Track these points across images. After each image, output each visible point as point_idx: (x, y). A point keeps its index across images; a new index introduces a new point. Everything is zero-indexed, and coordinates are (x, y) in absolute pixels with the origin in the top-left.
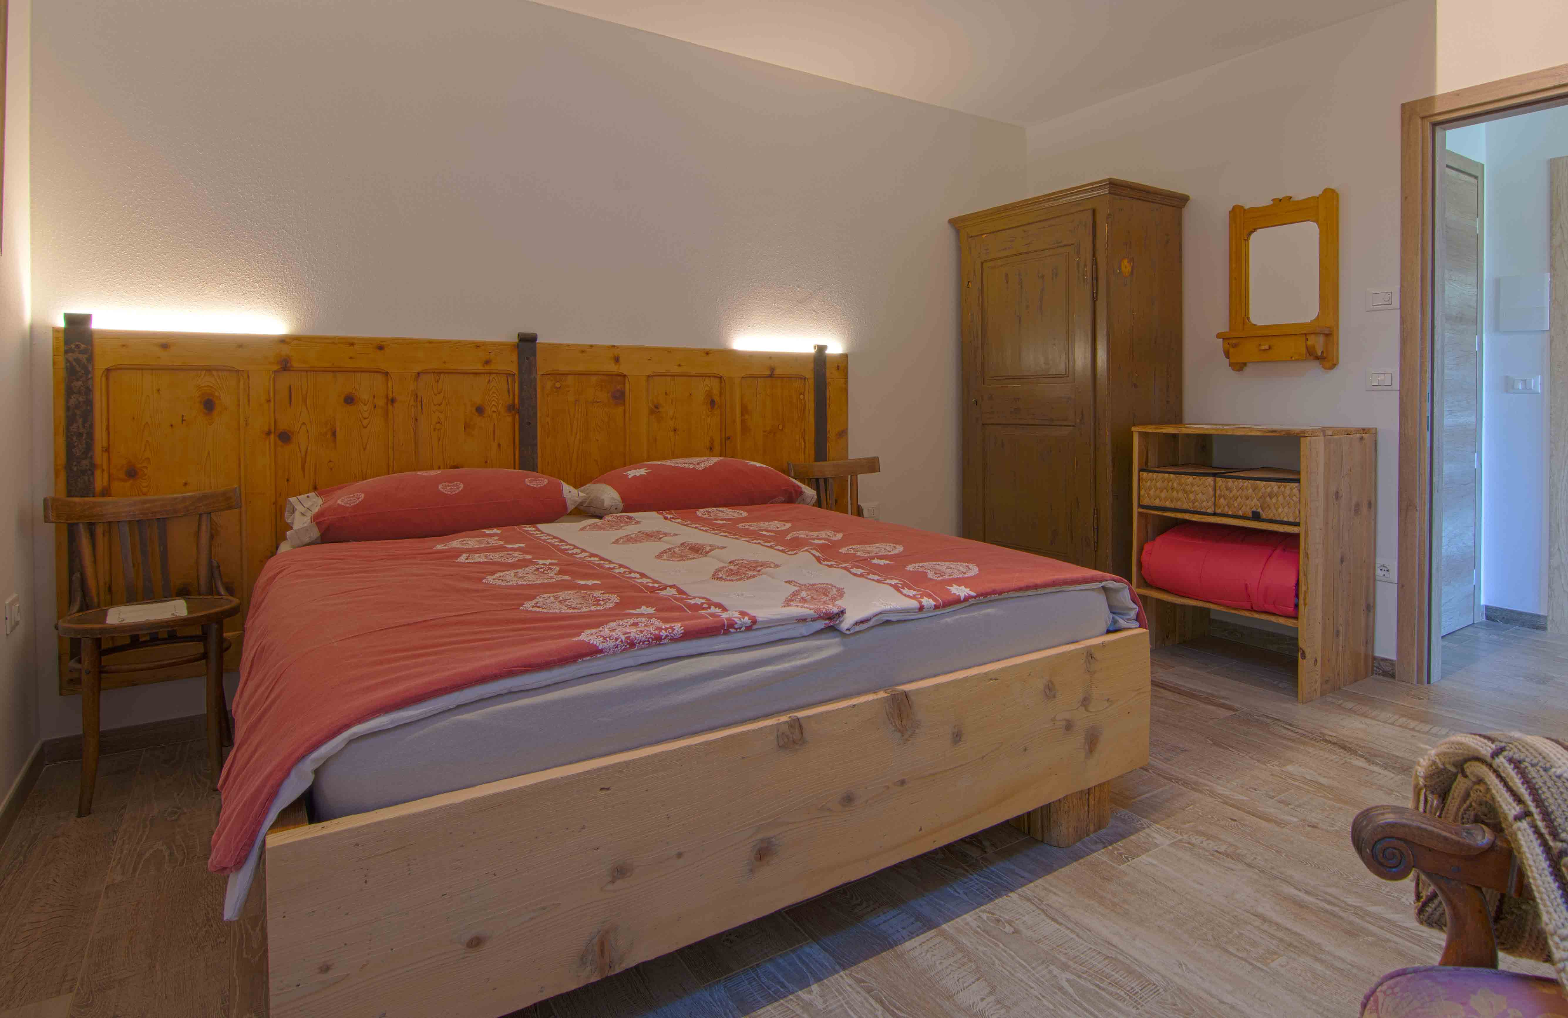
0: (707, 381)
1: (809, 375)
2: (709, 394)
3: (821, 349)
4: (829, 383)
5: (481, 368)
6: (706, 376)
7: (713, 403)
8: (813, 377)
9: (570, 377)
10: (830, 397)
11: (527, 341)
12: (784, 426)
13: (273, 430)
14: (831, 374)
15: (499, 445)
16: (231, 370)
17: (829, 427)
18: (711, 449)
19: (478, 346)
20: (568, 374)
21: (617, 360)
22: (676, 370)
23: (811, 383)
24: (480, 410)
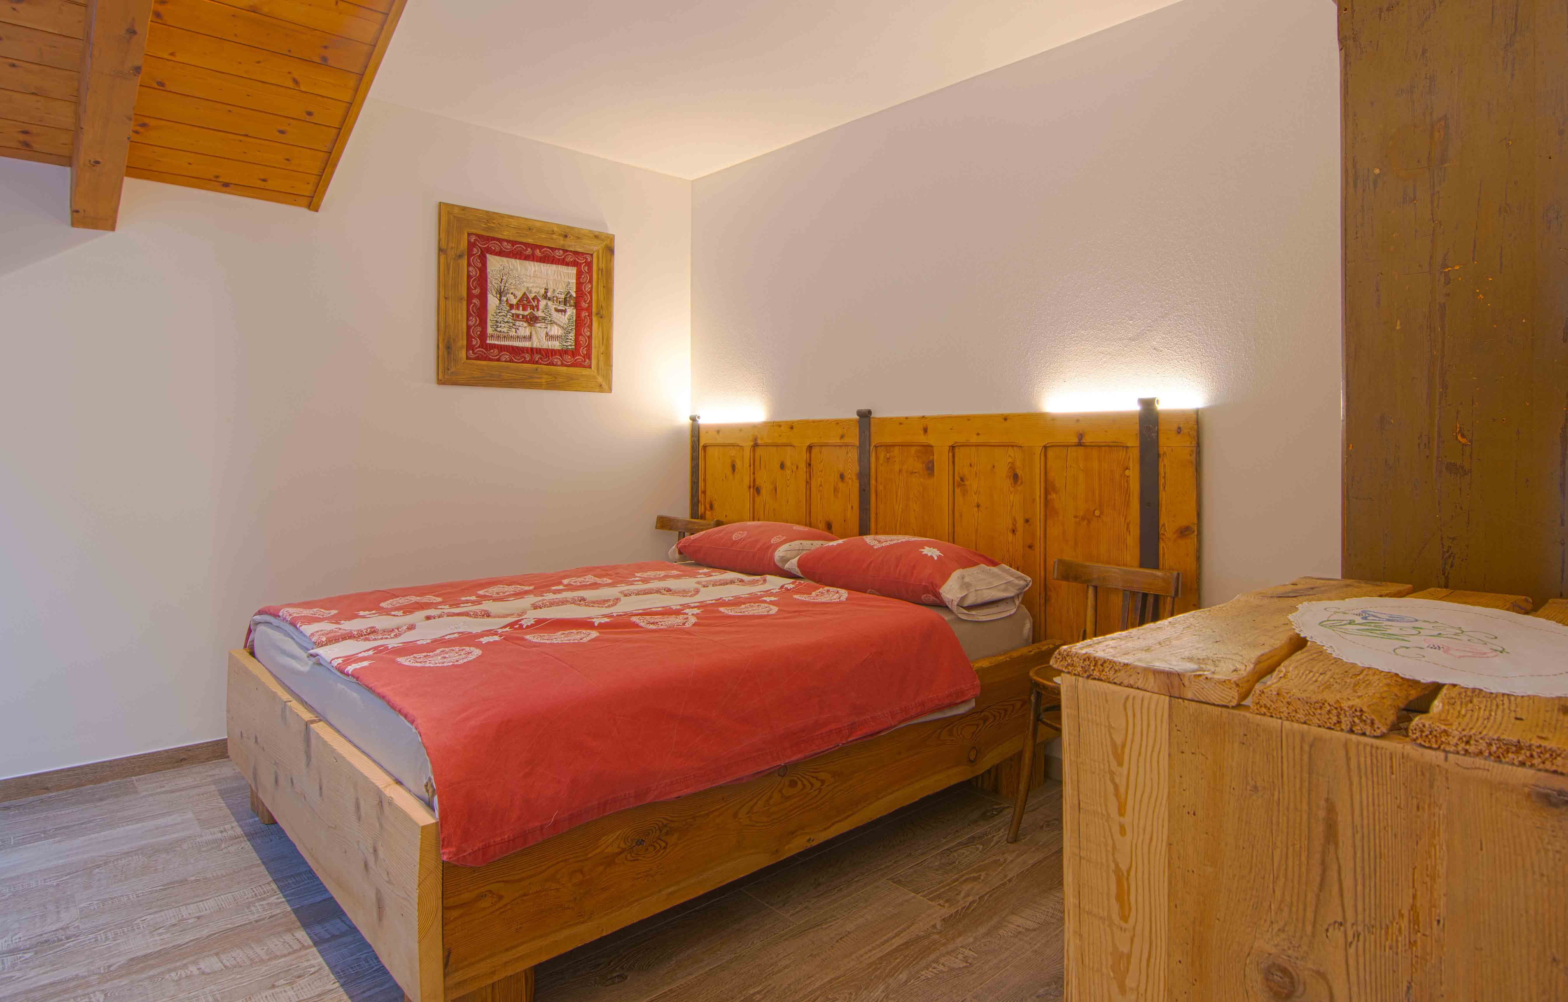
0: (1011, 451)
1: (1134, 442)
2: (1012, 468)
3: (1148, 404)
4: (1165, 453)
5: (839, 441)
6: (1008, 446)
7: (1016, 477)
8: (1138, 444)
9: (897, 448)
10: (1165, 473)
11: (865, 416)
12: (1101, 513)
13: (752, 485)
14: (1167, 443)
15: (852, 508)
16: (733, 445)
17: (1163, 519)
18: (1013, 531)
19: (837, 422)
20: (895, 446)
21: (925, 430)
22: (974, 439)
23: (1135, 454)
24: (842, 477)
